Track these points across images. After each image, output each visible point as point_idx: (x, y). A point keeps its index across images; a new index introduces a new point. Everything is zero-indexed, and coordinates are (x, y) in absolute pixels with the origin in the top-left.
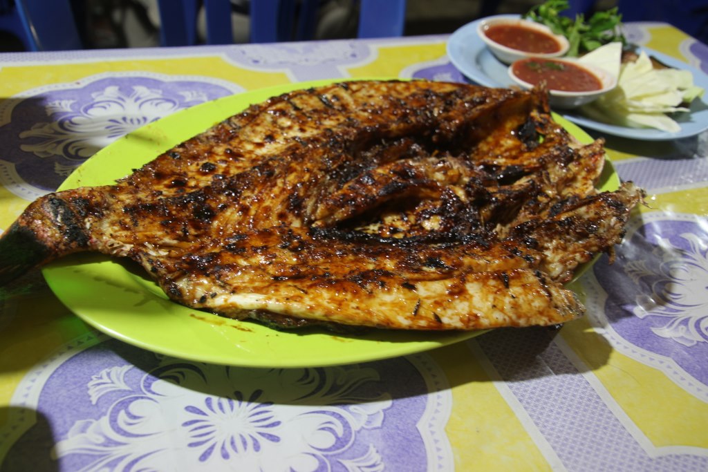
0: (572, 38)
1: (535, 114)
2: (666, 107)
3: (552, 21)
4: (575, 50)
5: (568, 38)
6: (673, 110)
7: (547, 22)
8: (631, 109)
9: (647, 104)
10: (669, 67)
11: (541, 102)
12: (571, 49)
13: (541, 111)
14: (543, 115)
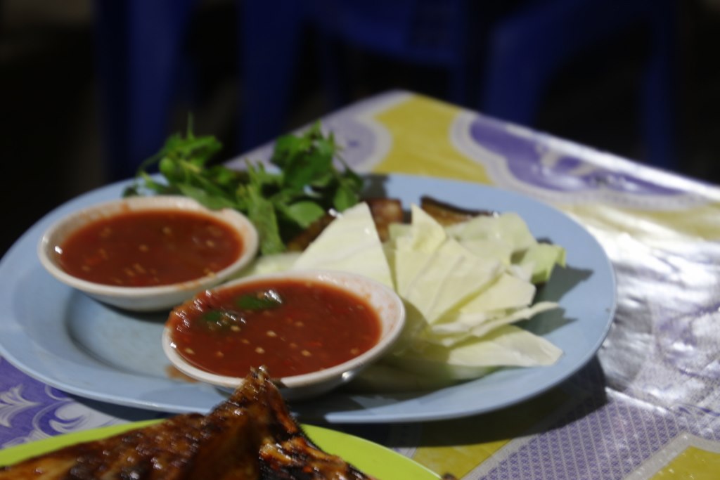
0: (254, 211)
1: (269, 448)
2: (510, 311)
3: (195, 183)
4: (274, 238)
5: (245, 212)
6: (527, 314)
7: (184, 188)
8: (447, 342)
9: (471, 317)
10: (475, 214)
11: (273, 414)
12: (262, 238)
13: (280, 435)
14: (289, 445)
